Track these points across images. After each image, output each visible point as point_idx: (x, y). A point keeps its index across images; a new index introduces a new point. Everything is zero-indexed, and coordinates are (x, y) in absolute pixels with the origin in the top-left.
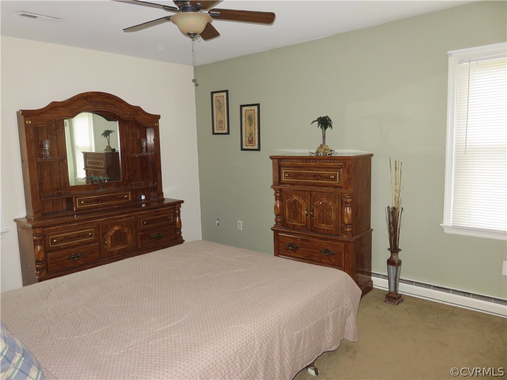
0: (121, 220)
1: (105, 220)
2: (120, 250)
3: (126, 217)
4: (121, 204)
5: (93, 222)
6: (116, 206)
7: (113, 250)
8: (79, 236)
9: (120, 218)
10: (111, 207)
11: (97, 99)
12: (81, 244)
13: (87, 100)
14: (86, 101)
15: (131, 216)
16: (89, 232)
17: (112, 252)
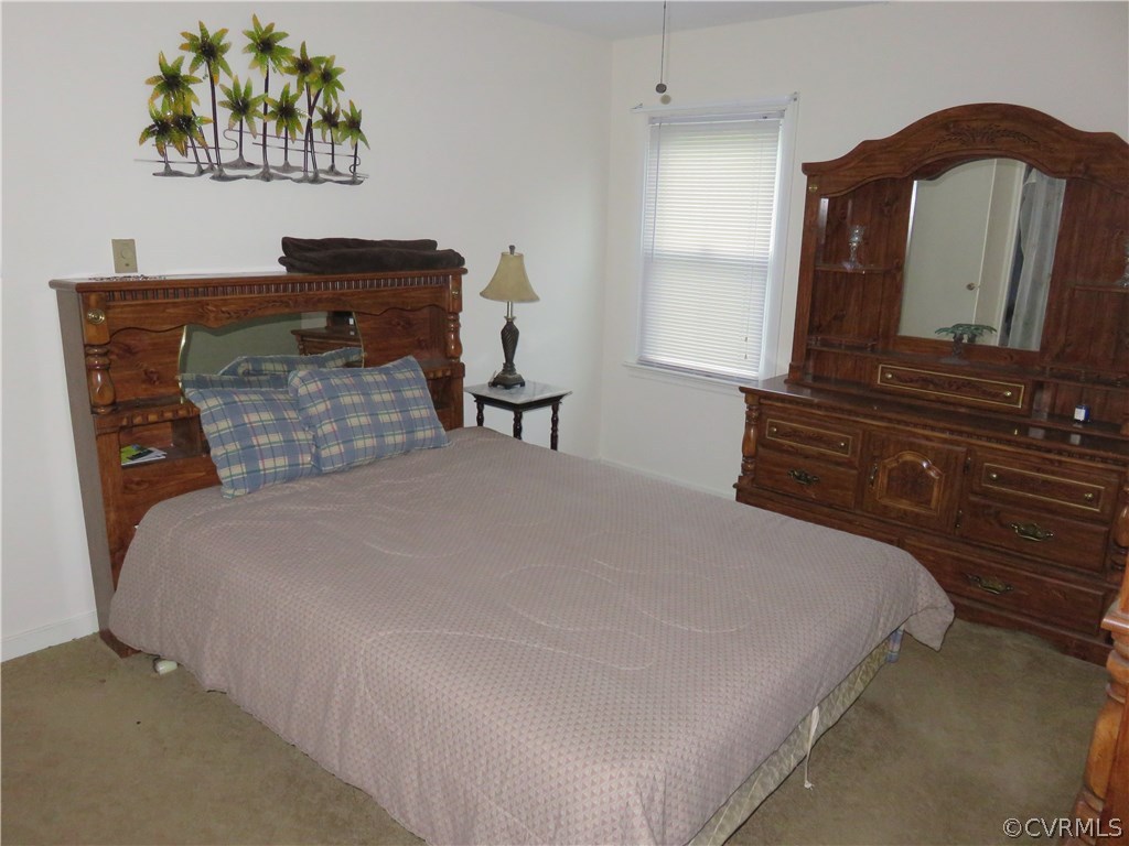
0: (927, 443)
1: (887, 428)
2: (905, 512)
3: (945, 441)
4: (980, 408)
5: (857, 422)
6: (963, 410)
7: (886, 502)
8: (818, 439)
9: (927, 438)
10: (951, 408)
11: (974, 124)
12: (820, 457)
13: (947, 129)
14: (944, 133)
15: (958, 443)
16: (842, 439)
17: (886, 507)
